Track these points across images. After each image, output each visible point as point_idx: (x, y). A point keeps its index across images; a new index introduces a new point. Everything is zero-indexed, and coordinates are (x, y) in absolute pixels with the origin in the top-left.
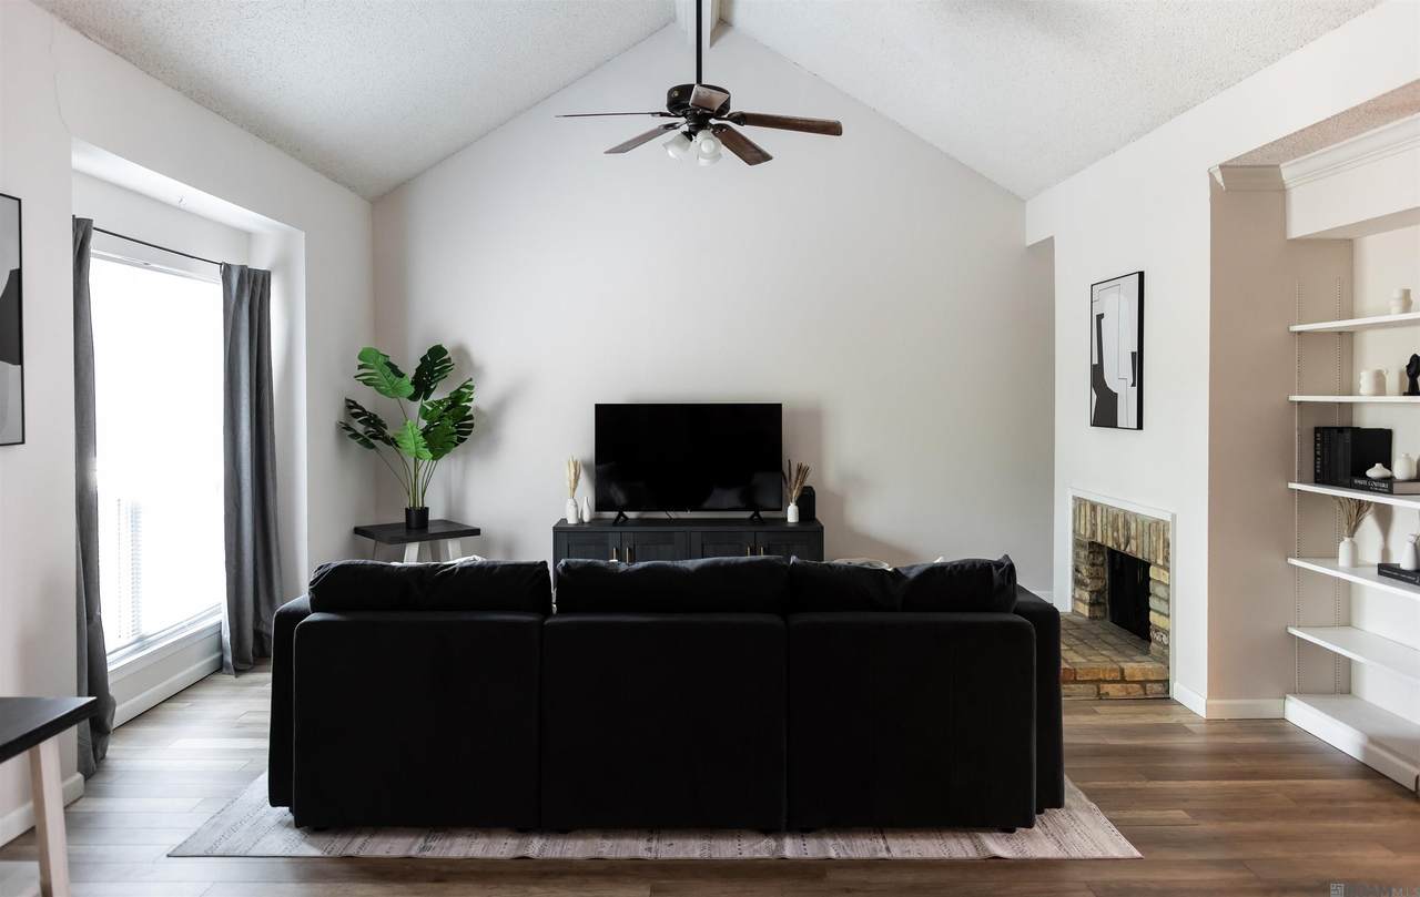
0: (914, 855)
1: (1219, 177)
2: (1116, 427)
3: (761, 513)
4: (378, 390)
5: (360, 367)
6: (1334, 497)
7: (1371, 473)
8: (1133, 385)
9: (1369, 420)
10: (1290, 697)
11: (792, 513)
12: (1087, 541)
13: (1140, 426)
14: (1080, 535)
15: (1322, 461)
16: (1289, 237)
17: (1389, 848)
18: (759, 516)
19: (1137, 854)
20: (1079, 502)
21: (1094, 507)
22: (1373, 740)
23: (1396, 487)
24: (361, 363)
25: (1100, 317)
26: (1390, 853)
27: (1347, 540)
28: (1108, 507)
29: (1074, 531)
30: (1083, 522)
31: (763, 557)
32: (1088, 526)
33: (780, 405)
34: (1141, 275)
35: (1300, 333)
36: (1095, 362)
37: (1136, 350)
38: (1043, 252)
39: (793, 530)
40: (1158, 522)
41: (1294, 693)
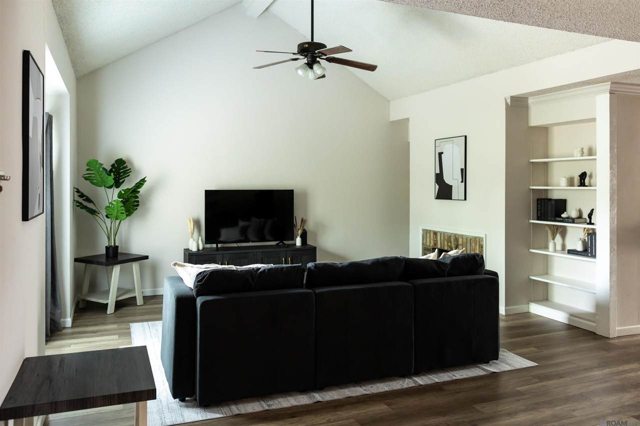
0: (465, 376)
1: (509, 101)
2: (451, 199)
3: (285, 242)
4: (92, 183)
5: (87, 170)
6: (547, 225)
7: (563, 216)
8: (462, 182)
9: (556, 196)
10: (530, 303)
11: (298, 242)
12: (431, 248)
13: (465, 199)
14: (426, 245)
15: (541, 211)
16: (529, 126)
17: (605, 350)
18: (283, 243)
19: (537, 364)
20: (426, 232)
21: (435, 233)
22: (572, 315)
23: (576, 221)
24: (88, 168)
25: (440, 154)
26: (605, 352)
27: (552, 241)
28: (444, 233)
29: (423, 244)
30: (428, 240)
31: (290, 265)
32: (432, 241)
33: (293, 191)
34: (466, 137)
35: (532, 162)
36: (438, 171)
37: (463, 167)
38: (402, 125)
39: (299, 250)
40: (475, 238)
41: (531, 302)
